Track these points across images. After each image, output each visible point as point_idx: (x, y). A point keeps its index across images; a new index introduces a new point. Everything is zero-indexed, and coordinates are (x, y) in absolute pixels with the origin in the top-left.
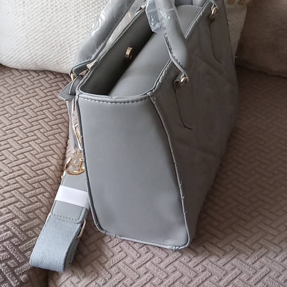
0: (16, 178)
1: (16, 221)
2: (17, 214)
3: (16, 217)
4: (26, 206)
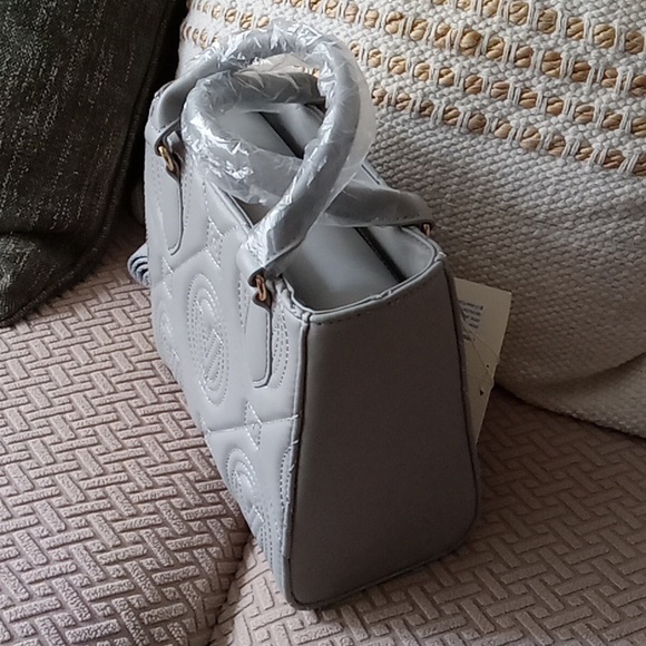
0: (157, 503)
1: (134, 599)
2: (140, 584)
3: (136, 590)
4: (162, 568)
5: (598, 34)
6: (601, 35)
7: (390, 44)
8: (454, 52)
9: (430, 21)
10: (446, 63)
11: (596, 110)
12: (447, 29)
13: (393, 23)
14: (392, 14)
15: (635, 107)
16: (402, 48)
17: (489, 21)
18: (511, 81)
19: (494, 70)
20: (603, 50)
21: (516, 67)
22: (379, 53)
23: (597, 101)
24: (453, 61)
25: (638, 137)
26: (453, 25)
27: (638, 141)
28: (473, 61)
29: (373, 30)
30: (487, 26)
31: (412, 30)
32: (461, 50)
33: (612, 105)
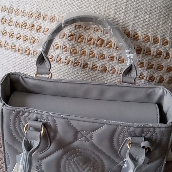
5: (144, 38)
6: (146, 38)
7: (71, 44)
8: (94, 46)
9: (85, 35)
10: (91, 50)
11: (145, 63)
12: (91, 39)
13: (71, 37)
14: (70, 33)
15: (157, 61)
16: (75, 45)
17: (106, 35)
18: (115, 55)
19: (109, 51)
20: (146, 43)
21: (116, 50)
22: (66, 47)
23: (144, 60)
24: (94, 49)
25: (159, 71)
26: (94, 37)
27: (159, 72)
28: (101, 48)
29: (63, 39)
30: (106, 37)
31: (78, 39)
32: (97, 45)
33: (150, 61)
